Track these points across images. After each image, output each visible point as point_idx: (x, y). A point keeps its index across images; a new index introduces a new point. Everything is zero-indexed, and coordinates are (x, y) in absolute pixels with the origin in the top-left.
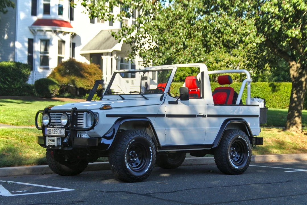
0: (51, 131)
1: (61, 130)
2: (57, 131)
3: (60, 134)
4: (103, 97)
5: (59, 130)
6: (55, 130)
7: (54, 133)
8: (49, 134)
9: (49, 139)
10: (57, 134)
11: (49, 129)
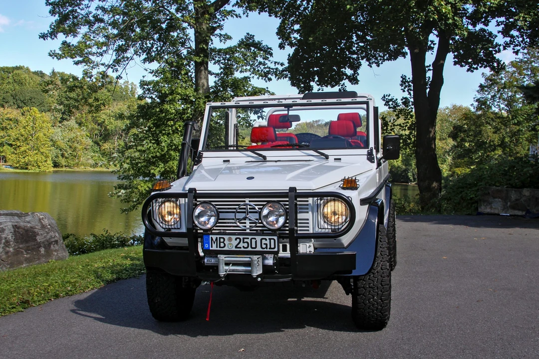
0: (226, 242)
1: (262, 239)
2: (247, 242)
3: (259, 249)
4: (202, 156)
5: (255, 239)
6: (240, 239)
7: (236, 247)
8: (217, 247)
9: (225, 261)
10: (250, 249)
11: (217, 238)
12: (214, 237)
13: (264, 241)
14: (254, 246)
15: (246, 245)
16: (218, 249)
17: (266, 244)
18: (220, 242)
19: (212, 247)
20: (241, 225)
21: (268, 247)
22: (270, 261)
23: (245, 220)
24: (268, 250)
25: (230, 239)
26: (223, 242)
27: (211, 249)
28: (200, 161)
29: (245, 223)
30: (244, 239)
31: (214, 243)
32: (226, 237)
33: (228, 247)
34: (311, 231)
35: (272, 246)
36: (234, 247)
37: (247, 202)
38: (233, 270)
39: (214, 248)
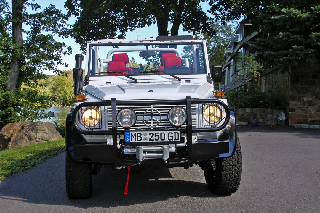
0: (143, 136)
2: (158, 136)
3: (167, 140)
4: (88, 79)
5: (164, 133)
6: (153, 134)
7: (150, 140)
8: (135, 140)
9: (144, 150)
10: (160, 141)
11: (135, 133)
12: (133, 133)
13: (170, 135)
14: (163, 138)
15: (157, 138)
16: (137, 141)
17: (172, 137)
18: (138, 137)
19: (131, 140)
20: (147, 125)
21: (174, 138)
22: (173, 149)
23: (150, 121)
24: (174, 141)
25: (145, 134)
26: (140, 136)
27: (131, 141)
28: (88, 83)
29: (150, 123)
30: (155, 133)
31: (133, 137)
32: (142, 133)
33: (144, 140)
34: (197, 127)
35: (177, 138)
36: (148, 140)
37: (152, 108)
38: (149, 157)
39: (133, 141)
